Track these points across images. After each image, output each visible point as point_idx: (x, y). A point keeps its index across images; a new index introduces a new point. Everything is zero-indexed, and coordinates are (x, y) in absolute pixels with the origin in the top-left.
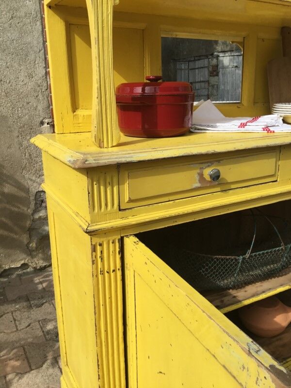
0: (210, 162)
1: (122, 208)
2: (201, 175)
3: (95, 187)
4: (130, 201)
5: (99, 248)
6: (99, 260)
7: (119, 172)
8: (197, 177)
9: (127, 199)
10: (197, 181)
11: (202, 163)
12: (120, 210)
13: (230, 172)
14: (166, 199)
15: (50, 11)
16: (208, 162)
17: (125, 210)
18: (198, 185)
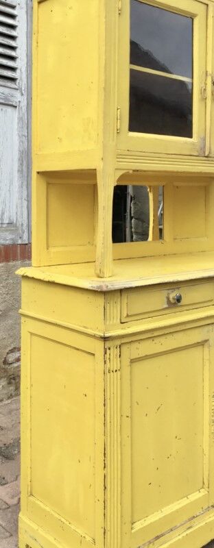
1: (122, 321)
2: (168, 298)
4: (128, 316)
5: (108, 351)
6: (108, 361)
7: (121, 295)
8: (166, 300)
9: (125, 315)
10: (166, 303)
11: (168, 290)
13: (189, 296)
14: (148, 315)
15: (39, 175)
16: (172, 289)
17: (123, 323)
18: (166, 306)
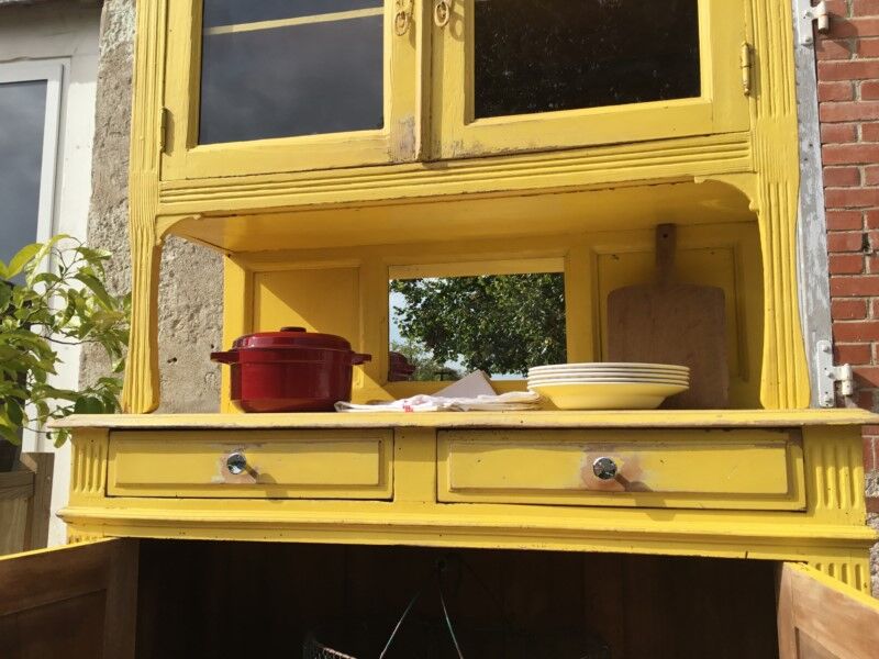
1: (109, 493)
4: (119, 485)
7: (109, 441)
8: (219, 466)
9: (115, 482)
10: (219, 473)
11: (229, 444)
12: (106, 496)
18: (220, 478)
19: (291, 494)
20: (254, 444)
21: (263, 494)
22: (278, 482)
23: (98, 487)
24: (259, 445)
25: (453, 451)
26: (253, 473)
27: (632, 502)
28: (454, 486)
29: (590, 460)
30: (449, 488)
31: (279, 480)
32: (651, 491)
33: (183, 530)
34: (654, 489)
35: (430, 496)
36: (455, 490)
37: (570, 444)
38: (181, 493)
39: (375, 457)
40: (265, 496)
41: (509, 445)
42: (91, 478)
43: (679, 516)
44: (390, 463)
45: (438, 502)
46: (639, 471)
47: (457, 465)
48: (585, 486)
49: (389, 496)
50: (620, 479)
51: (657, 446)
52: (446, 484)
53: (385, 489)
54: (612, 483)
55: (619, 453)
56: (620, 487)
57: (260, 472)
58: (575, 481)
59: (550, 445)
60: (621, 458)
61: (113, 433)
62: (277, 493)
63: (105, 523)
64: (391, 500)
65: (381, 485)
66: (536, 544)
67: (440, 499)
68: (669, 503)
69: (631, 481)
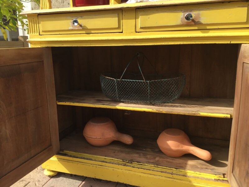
0: (77, 17)
1: (40, 34)
3: (31, 23)
10: (71, 26)
12: (40, 35)
14: (58, 33)
16: (76, 17)
17: (42, 35)
18: (71, 28)
19: (92, 32)
20: (80, 16)
21: (84, 32)
22: (88, 28)
23: (37, 32)
24: (82, 17)
25: (141, 16)
26: (81, 26)
27: (196, 28)
28: (141, 27)
29: (184, 15)
30: (139, 28)
31: (89, 28)
32: (203, 24)
33: (63, 44)
34: (204, 23)
35: (134, 30)
36: (141, 28)
37: (178, 10)
38: (61, 33)
39: (117, 19)
40: (85, 33)
41: (158, 12)
42: (35, 30)
43: (211, 31)
44: (122, 21)
45: (136, 32)
46: (200, 18)
47: (142, 20)
48: (182, 24)
49: (121, 31)
50: (193, 21)
51: (206, 9)
52: (139, 26)
53: (120, 29)
54: (191, 22)
55: (194, 12)
56: (193, 23)
57: (83, 25)
58: (179, 22)
59: (172, 11)
60: (194, 14)
61: (39, 16)
62: (88, 32)
63: (41, 42)
64: (122, 32)
65: (119, 28)
66: (166, 43)
67: (137, 31)
68: (208, 27)
69: (196, 21)
